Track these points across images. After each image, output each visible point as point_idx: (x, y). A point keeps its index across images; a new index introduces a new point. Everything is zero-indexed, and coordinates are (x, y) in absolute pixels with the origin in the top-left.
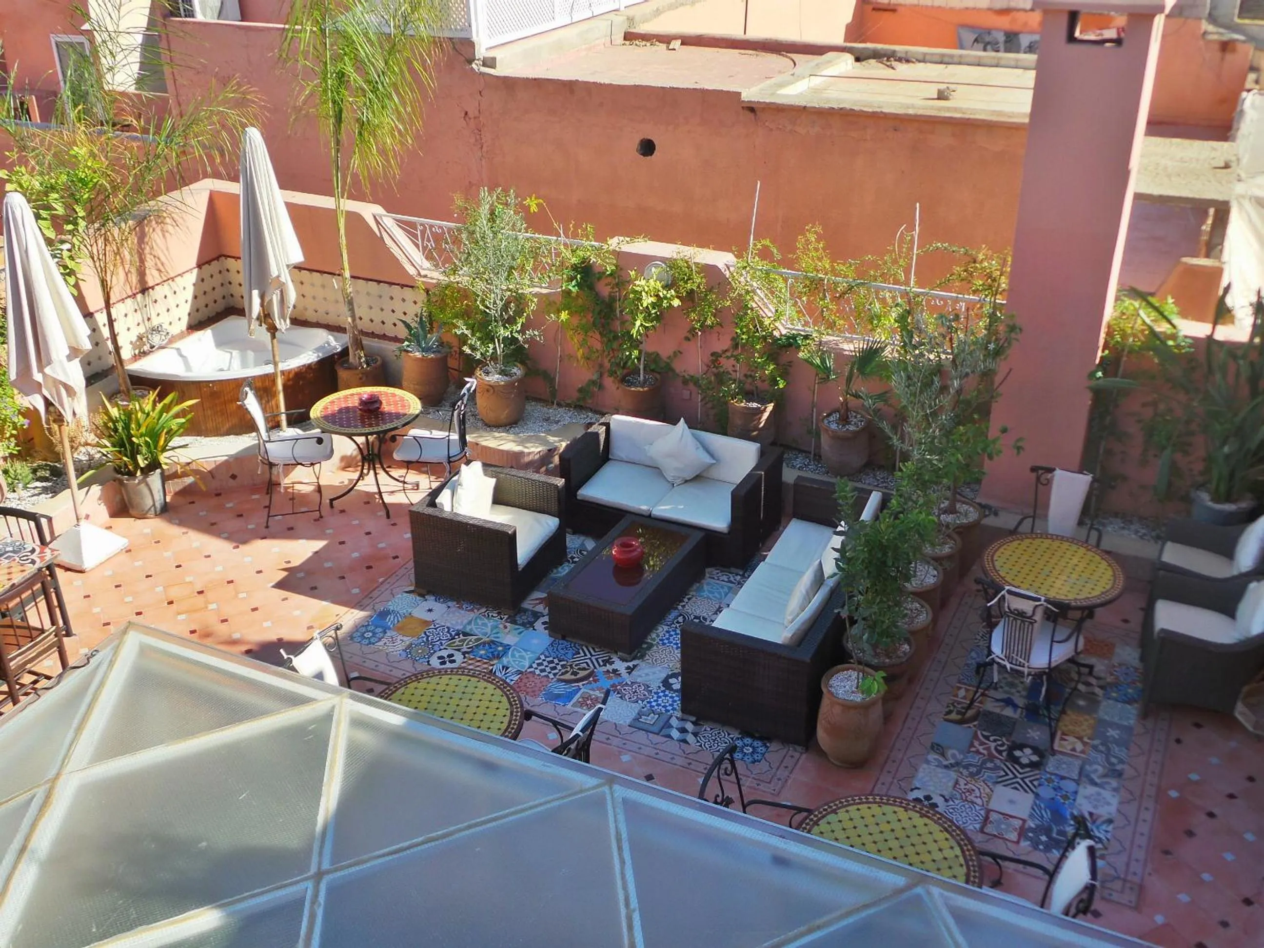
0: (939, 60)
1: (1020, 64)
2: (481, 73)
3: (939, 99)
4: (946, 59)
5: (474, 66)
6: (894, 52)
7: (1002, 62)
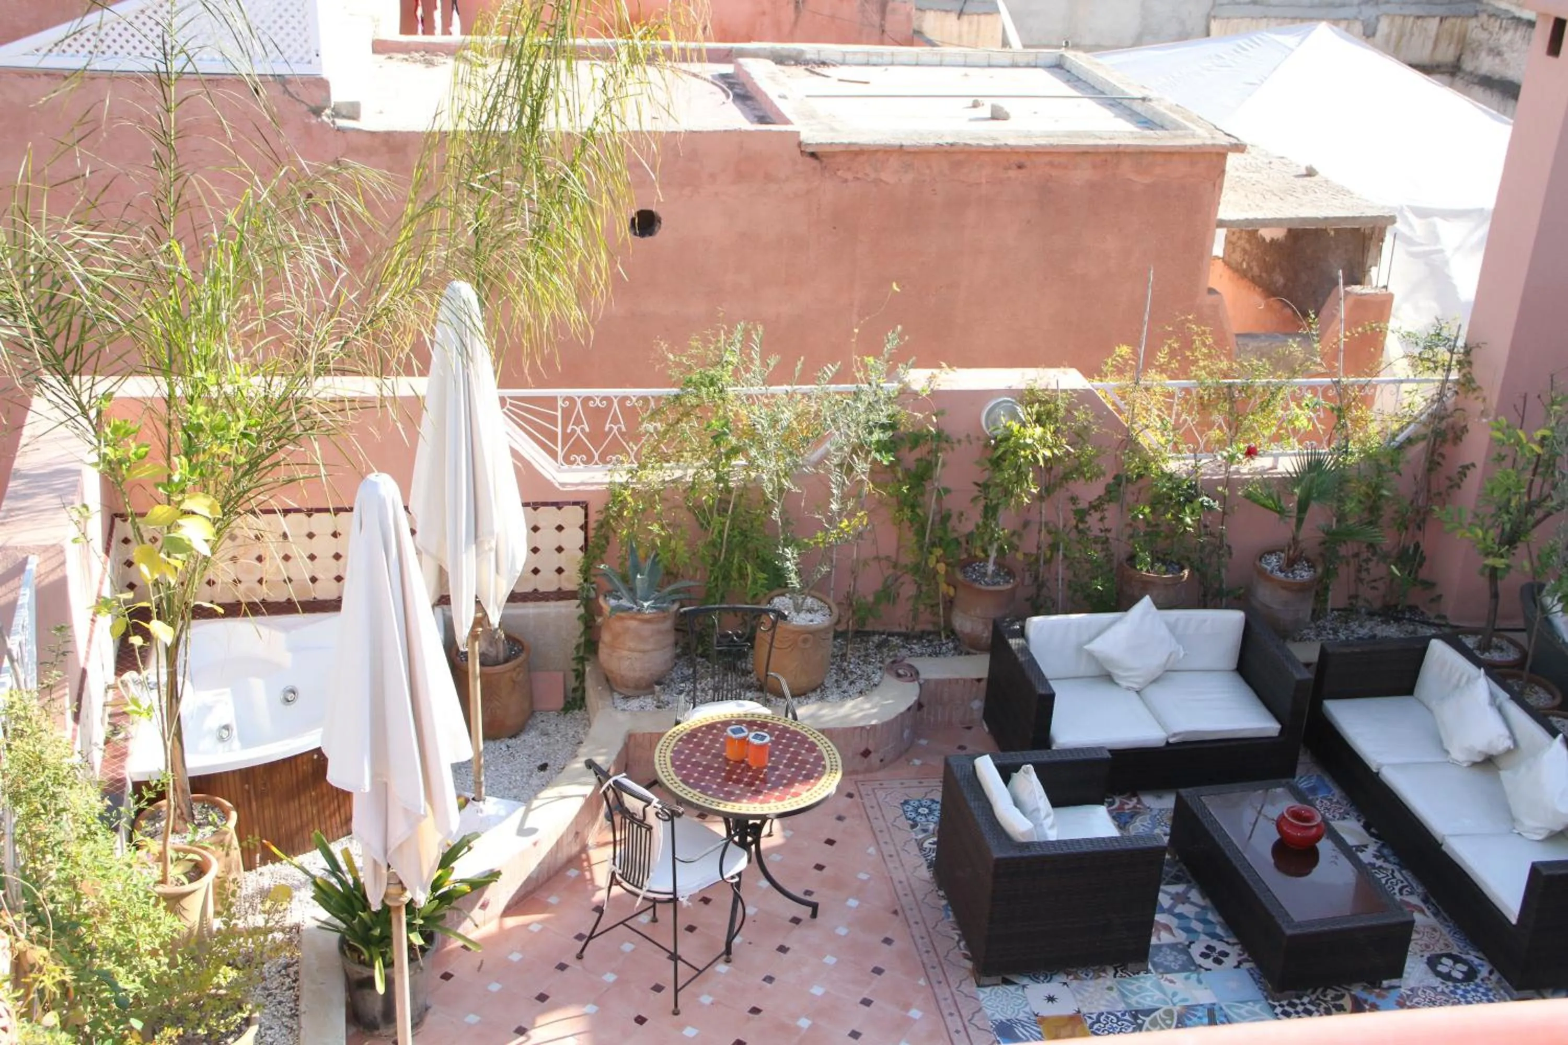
0: (865, 61)
1: (969, 60)
2: (339, 129)
3: (993, 118)
4: (874, 59)
5: (325, 118)
6: (801, 52)
7: (947, 60)
